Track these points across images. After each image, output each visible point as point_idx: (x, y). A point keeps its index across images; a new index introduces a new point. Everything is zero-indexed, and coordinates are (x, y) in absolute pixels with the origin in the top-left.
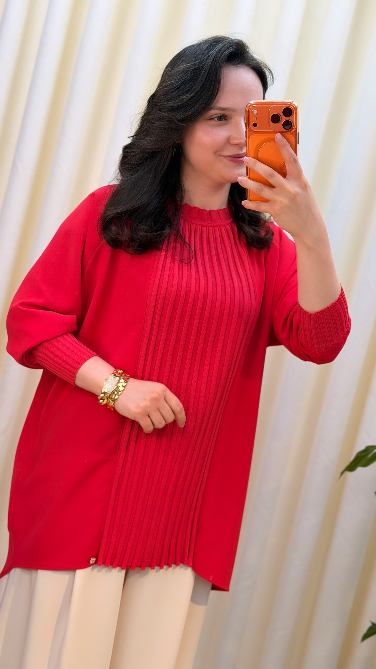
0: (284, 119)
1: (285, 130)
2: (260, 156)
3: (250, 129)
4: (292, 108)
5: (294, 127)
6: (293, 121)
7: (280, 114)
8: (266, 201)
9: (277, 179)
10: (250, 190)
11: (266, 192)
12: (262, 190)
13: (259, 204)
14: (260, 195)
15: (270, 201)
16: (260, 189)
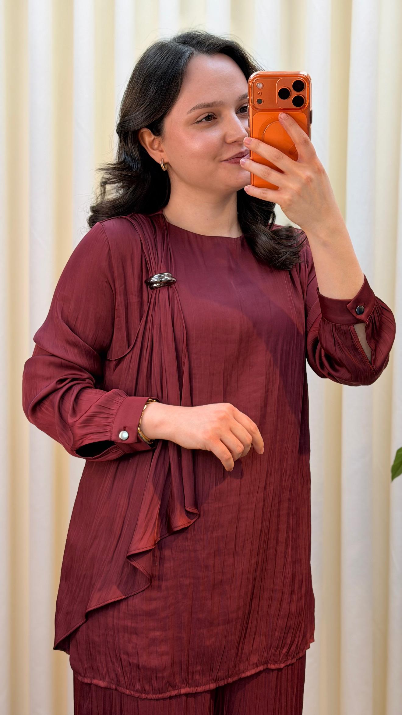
0: (294, 94)
1: (294, 107)
2: (267, 136)
3: (254, 107)
4: (303, 80)
5: (305, 103)
6: (305, 96)
7: (290, 88)
8: (275, 188)
9: (285, 162)
10: (253, 174)
11: (274, 177)
12: (269, 174)
13: (266, 192)
14: (267, 180)
15: (279, 188)
16: (266, 173)
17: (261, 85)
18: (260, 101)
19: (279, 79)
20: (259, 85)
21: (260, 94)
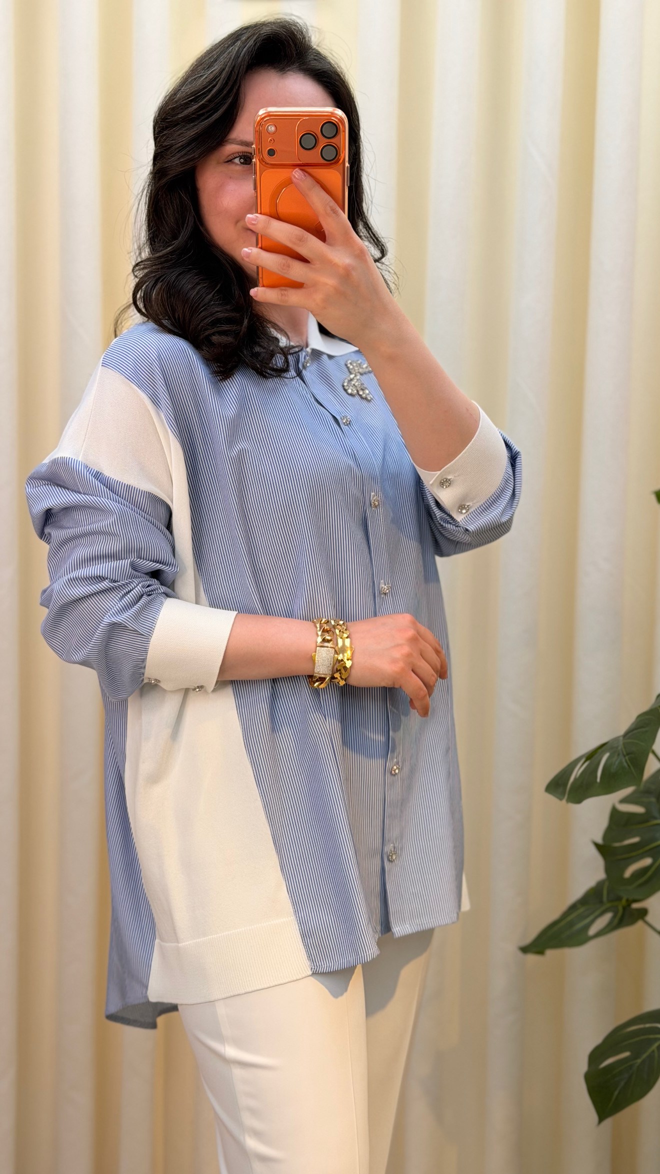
0: (323, 142)
1: (326, 162)
2: (282, 209)
3: (262, 161)
4: (336, 122)
5: (340, 156)
6: (339, 146)
7: (317, 134)
8: (297, 286)
9: (311, 245)
10: (262, 268)
11: (297, 271)
12: (289, 266)
13: (286, 293)
14: (286, 276)
15: (305, 285)
16: (284, 265)
17: (272, 129)
18: (271, 152)
19: (300, 119)
20: (269, 127)
21: (273, 141)
